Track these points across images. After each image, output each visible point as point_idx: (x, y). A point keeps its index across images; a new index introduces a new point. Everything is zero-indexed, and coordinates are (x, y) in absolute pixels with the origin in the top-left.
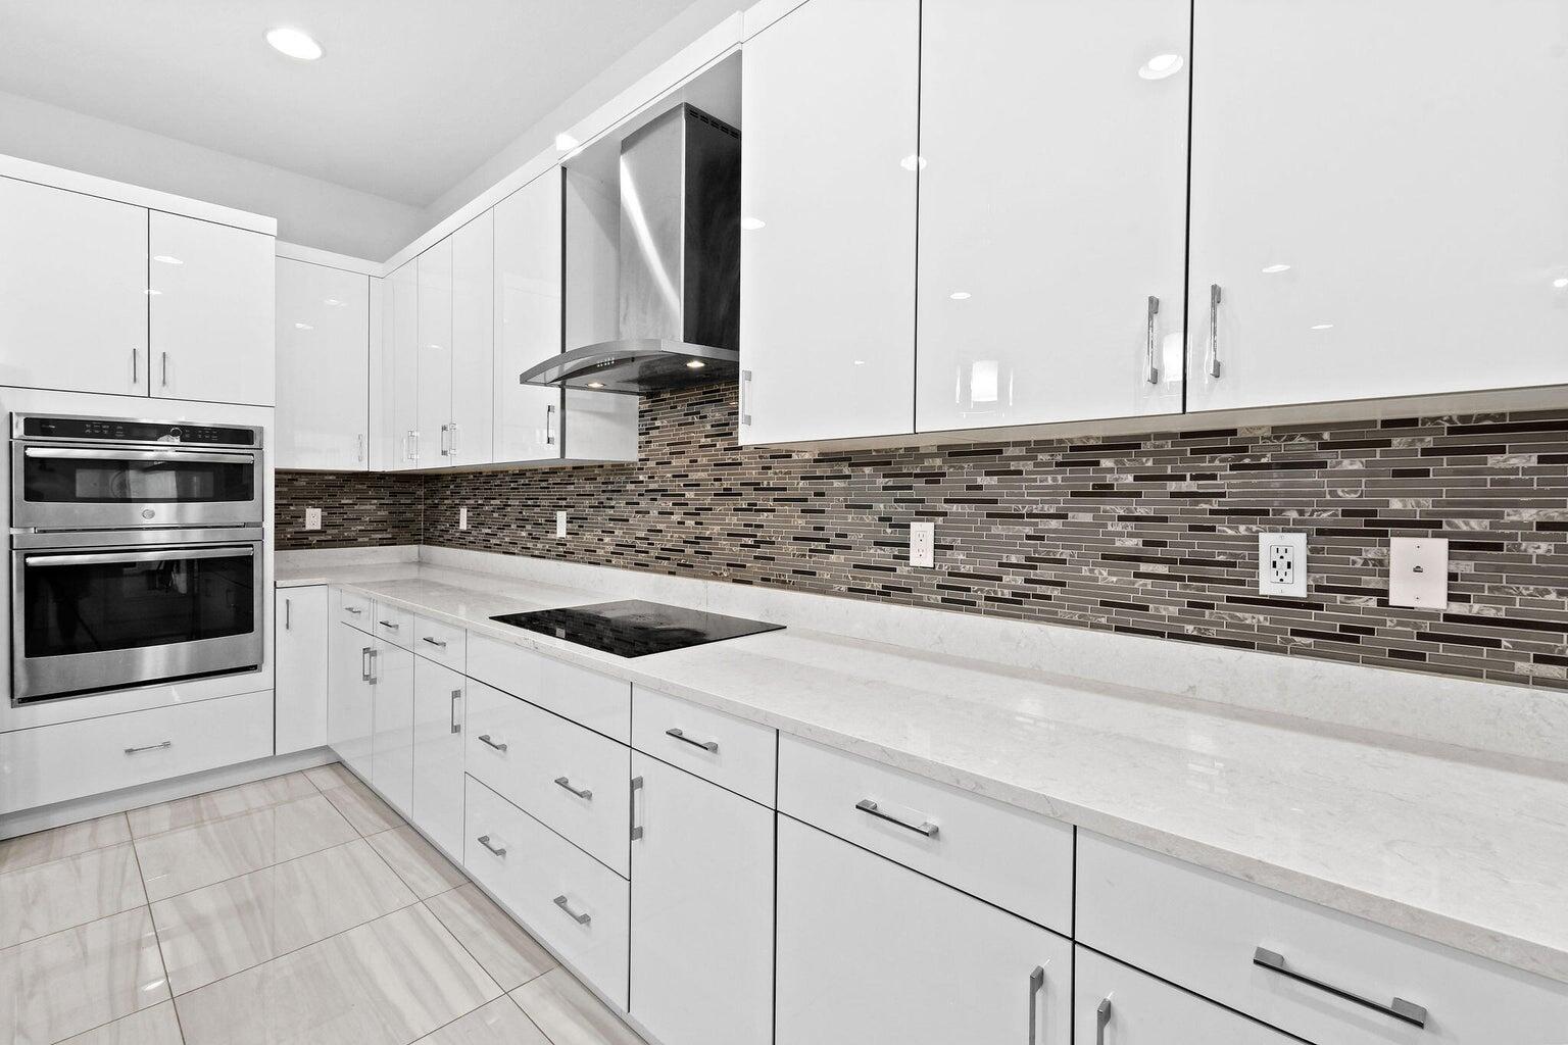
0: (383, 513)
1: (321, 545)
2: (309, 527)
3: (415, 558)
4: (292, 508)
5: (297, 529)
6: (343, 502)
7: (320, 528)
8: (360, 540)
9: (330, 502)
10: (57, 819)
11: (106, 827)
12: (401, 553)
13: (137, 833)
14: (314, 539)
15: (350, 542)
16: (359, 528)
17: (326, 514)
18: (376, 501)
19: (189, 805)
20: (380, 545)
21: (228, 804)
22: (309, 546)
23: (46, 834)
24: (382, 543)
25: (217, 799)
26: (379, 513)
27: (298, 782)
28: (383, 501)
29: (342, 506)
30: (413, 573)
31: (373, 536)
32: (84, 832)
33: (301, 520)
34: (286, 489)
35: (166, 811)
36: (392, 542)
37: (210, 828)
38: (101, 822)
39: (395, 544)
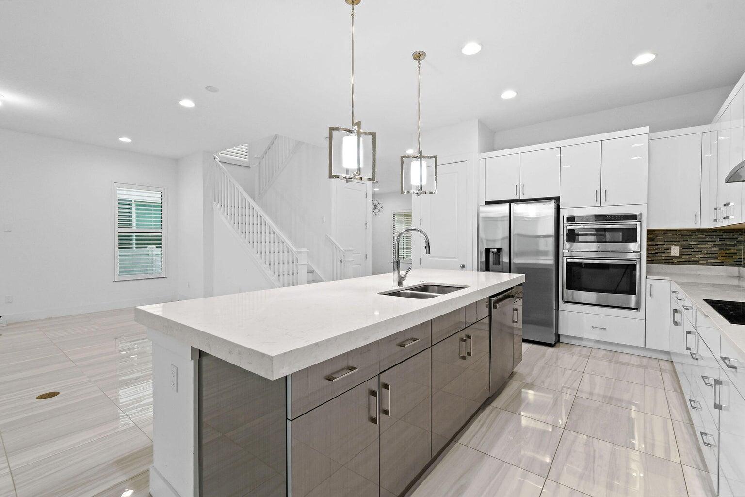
0: (715, 249)
1: (679, 263)
2: (673, 254)
3: (737, 274)
4: (665, 246)
5: (667, 255)
6: (691, 243)
7: (678, 255)
8: (700, 262)
9: (684, 243)
10: (574, 342)
11: (585, 349)
12: (726, 270)
13: (592, 354)
14: (675, 260)
15: (695, 263)
16: (701, 256)
17: (682, 249)
18: (710, 243)
19: (611, 354)
20: (713, 265)
21: (624, 358)
22: (673, 263)
23: (570, 345)
24: (714, 264)
25: (622, 356)
26: (713, 249)
27: (654, 362)
28: (715, 243)
29: (690, 245)
30: (735, 282)
31: (709, 261)
32: (579, 348)
33: (669, 251)
34: (662, 238)
35: (603, 352)
36: (721, 264)
37: (613, 364)
38: (585, 347)
39: (723, 266)
